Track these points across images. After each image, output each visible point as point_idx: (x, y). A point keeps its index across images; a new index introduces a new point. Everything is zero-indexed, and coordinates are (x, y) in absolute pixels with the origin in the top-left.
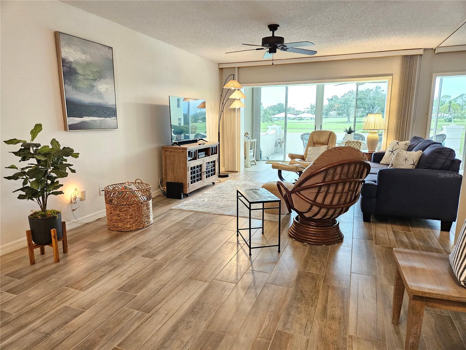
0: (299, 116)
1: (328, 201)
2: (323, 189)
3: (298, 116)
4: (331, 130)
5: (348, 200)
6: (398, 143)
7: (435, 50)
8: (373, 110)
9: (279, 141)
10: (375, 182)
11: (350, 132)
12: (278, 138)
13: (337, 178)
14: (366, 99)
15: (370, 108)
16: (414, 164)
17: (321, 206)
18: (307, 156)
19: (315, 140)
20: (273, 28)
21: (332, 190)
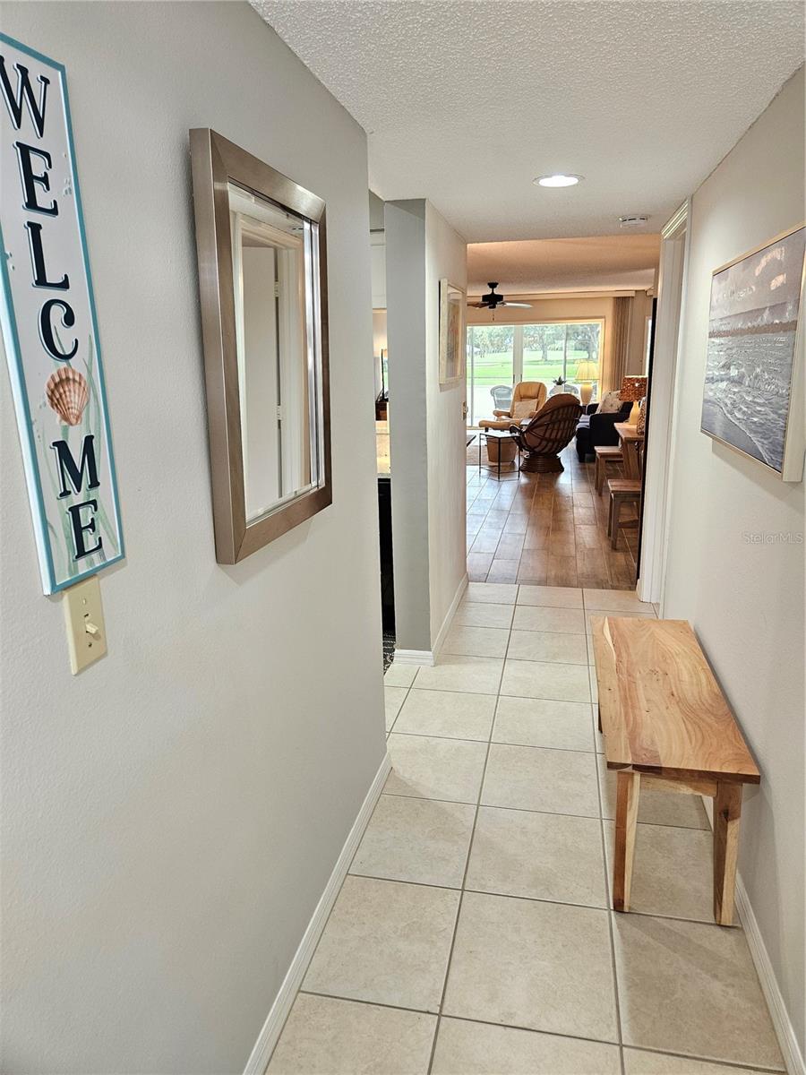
1: (553, 436)
2: (550, 427)
4: (540, 381)
5: (567, 436)
6: (610, 393)
10: (588, 426)
11: (560, 383)
13: (560, 417)
17: (549, 440)
18: (515, 413)
19: (522, 394)
20: (493, 285)
21: (556, 427)
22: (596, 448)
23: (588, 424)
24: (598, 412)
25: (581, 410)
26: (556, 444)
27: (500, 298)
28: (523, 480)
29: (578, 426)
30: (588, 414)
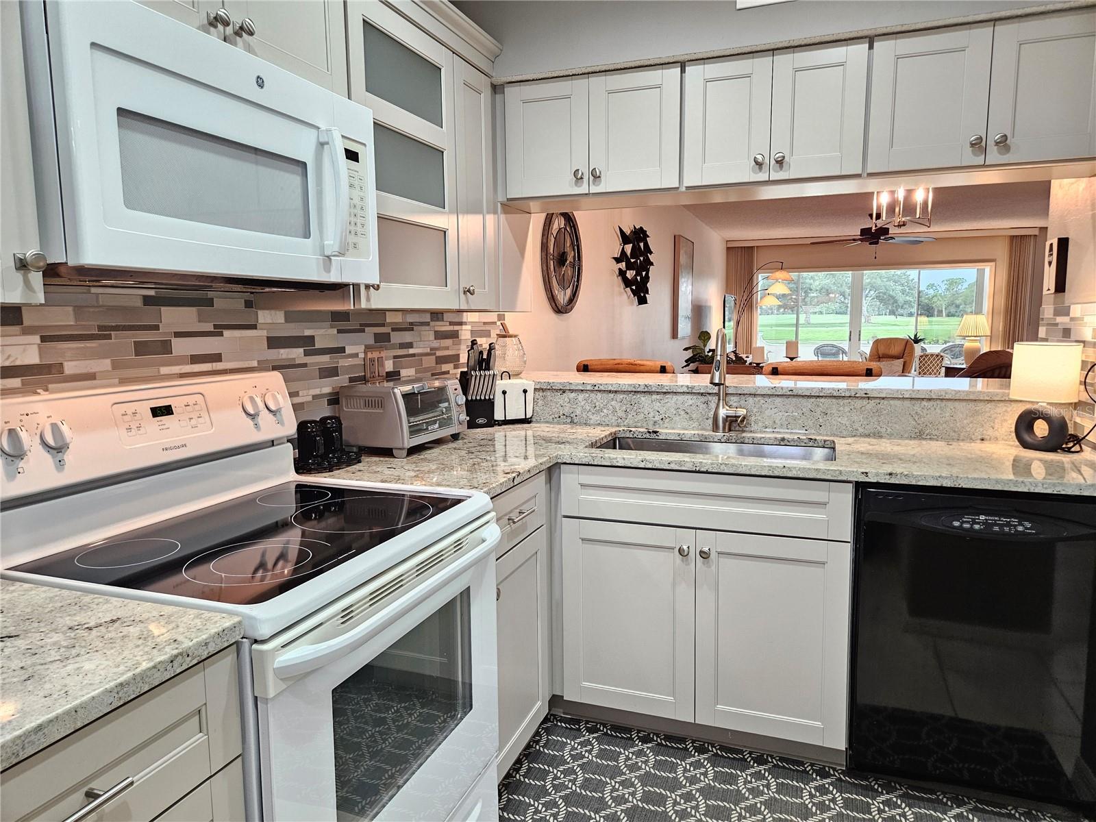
11: (916, 341)
27: (886, 231)
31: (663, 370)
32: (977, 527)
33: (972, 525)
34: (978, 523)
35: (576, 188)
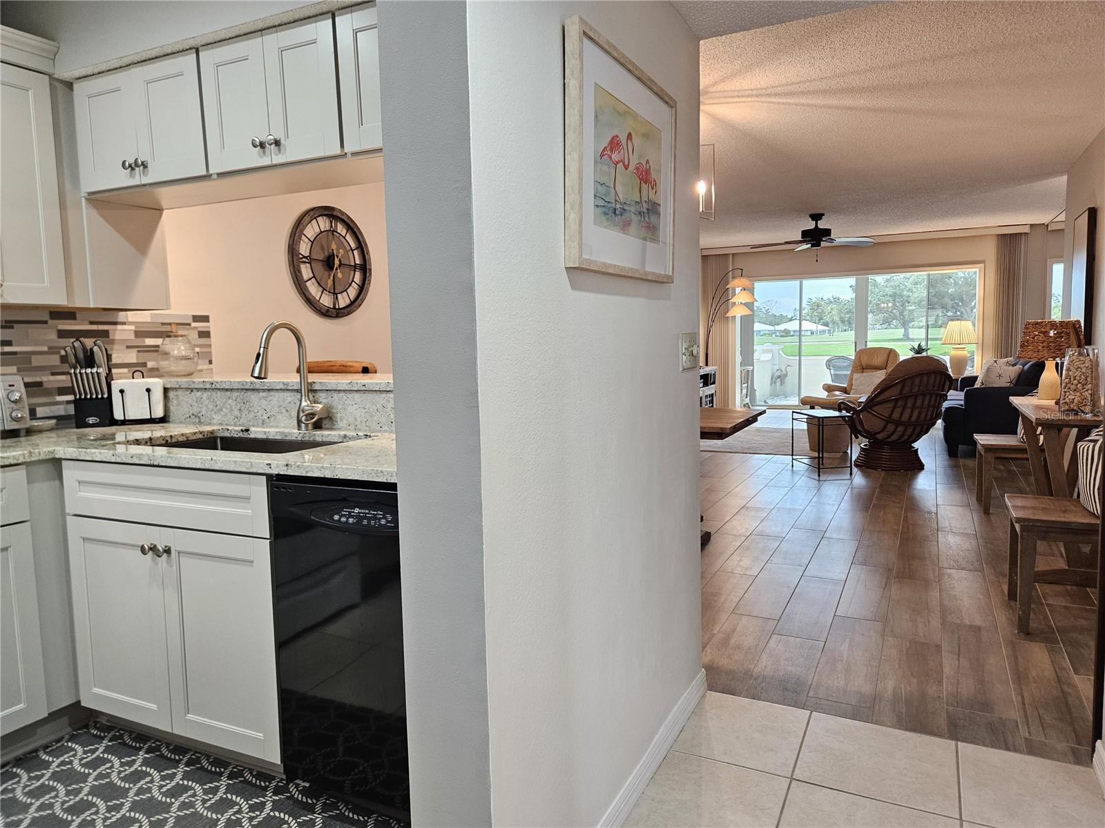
0: (782, 327)
1: (905, 417)
2: (900, 403)
3: (778, 328)
5: (929, 417)
6: (995, 361)
7: (1047, 225)
8: (966, 311)
9: (778, 373)
10: (962, 405)
11: (920, 352)
12: (777, 367)
13: (915, 389)
14: (948, 284)
15: (958, 306)
16: (1011, 382)
17: (898, 423)
18: (853, 387)
19: (863, 364)
20: (816, 217)
21: (910, 404)
22: (977, 437)
23: (962, 403)
24: (977, 385)
25: (951, 383)
26: (909, 431)
27: (827, 232)
28: (859, 479)
29: (946, 405)
30: (962, 390)
31: (365, 370)
32: (351, 520)
33: (348, 518)
34: (353, 517)
35: (131, 179)
